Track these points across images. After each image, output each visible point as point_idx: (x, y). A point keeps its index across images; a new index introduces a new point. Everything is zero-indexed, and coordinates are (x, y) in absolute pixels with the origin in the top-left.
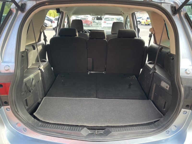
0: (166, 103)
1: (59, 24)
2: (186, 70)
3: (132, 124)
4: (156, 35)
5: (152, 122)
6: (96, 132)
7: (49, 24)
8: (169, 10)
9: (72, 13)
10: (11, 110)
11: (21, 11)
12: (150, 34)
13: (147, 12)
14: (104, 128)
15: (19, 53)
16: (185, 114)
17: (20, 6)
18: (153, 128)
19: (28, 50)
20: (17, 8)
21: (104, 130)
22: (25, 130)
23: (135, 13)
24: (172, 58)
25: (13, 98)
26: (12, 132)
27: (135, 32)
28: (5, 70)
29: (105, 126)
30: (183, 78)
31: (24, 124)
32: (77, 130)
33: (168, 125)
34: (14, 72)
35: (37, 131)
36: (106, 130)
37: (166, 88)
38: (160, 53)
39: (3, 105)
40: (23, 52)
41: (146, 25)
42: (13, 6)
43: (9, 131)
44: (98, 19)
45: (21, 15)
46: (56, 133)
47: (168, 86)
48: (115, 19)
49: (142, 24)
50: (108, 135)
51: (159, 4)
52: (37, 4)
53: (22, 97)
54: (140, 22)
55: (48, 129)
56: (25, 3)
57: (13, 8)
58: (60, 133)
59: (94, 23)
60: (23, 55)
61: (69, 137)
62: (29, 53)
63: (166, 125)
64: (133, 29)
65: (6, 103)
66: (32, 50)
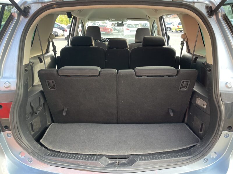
0: (204, 125)
1: (71, 32)
2: (226, 83)
3: (163, 151)
4: (189, 43)
5: (187, 148)
6: (118, 161)
7: (60, 33)
8: (204, 11)
9: (87, 18)
10: (12, 136)
11: (24, 16)
12: (181, 41)
13: (177, 15)
14: (127, 157)
15: (22, 66)
16: (227, 137)
17: (23, 10)
18: (188, 156)
19: (33, 63)
20: (18, 12)
21: (127, 159)
22: (30, 160)
23: (163, 17)
24: (209, 69)
25: (15, 121)
26: (15, 162)
27: (163, 39)
28: (5, 87)
29: (128, 154)
30: (223, 93)
31: (29, 153)
32: (94, 159)
33: (206, 151)
34: (15, 89)
35: (45, 161)
36: (130, 158)
37: (203, 106)
38: (195, 64)
39: (3, 130)
40: (27, 65)
41: (177, 32)
42: (14, 10)
43: (10, 162)
44: (119, 25)
45: (24, 21)
46: (68, 164)
47: (205, 104)
48: (140, 25)
49: (173, 31)
50: (132, 164)
51: (192, 4)
52: (43, 7)
53: (26, 120)
54: (171, 29)
55: (58, 159)
56: (29, 6)
57: (14, 12)
58: (73, 164)
59: (114, 30)
60: (26, 68)
61: (85, 168)
62: (34, 67)
63: (204, 151)
64: (161, 36)
65: (7, 128)
66: (38, 63)
